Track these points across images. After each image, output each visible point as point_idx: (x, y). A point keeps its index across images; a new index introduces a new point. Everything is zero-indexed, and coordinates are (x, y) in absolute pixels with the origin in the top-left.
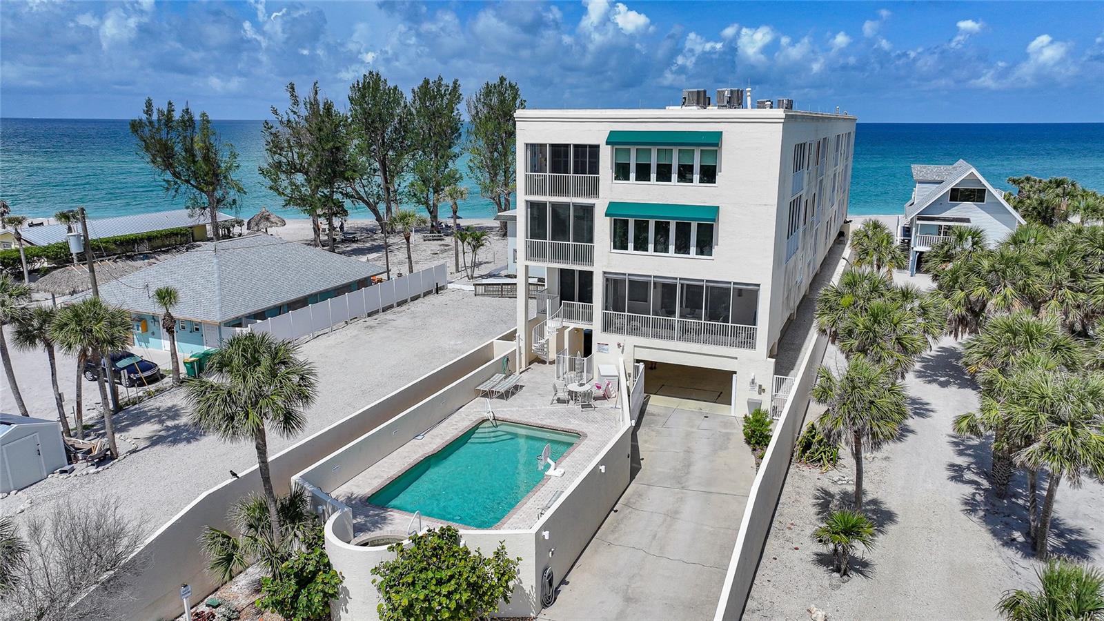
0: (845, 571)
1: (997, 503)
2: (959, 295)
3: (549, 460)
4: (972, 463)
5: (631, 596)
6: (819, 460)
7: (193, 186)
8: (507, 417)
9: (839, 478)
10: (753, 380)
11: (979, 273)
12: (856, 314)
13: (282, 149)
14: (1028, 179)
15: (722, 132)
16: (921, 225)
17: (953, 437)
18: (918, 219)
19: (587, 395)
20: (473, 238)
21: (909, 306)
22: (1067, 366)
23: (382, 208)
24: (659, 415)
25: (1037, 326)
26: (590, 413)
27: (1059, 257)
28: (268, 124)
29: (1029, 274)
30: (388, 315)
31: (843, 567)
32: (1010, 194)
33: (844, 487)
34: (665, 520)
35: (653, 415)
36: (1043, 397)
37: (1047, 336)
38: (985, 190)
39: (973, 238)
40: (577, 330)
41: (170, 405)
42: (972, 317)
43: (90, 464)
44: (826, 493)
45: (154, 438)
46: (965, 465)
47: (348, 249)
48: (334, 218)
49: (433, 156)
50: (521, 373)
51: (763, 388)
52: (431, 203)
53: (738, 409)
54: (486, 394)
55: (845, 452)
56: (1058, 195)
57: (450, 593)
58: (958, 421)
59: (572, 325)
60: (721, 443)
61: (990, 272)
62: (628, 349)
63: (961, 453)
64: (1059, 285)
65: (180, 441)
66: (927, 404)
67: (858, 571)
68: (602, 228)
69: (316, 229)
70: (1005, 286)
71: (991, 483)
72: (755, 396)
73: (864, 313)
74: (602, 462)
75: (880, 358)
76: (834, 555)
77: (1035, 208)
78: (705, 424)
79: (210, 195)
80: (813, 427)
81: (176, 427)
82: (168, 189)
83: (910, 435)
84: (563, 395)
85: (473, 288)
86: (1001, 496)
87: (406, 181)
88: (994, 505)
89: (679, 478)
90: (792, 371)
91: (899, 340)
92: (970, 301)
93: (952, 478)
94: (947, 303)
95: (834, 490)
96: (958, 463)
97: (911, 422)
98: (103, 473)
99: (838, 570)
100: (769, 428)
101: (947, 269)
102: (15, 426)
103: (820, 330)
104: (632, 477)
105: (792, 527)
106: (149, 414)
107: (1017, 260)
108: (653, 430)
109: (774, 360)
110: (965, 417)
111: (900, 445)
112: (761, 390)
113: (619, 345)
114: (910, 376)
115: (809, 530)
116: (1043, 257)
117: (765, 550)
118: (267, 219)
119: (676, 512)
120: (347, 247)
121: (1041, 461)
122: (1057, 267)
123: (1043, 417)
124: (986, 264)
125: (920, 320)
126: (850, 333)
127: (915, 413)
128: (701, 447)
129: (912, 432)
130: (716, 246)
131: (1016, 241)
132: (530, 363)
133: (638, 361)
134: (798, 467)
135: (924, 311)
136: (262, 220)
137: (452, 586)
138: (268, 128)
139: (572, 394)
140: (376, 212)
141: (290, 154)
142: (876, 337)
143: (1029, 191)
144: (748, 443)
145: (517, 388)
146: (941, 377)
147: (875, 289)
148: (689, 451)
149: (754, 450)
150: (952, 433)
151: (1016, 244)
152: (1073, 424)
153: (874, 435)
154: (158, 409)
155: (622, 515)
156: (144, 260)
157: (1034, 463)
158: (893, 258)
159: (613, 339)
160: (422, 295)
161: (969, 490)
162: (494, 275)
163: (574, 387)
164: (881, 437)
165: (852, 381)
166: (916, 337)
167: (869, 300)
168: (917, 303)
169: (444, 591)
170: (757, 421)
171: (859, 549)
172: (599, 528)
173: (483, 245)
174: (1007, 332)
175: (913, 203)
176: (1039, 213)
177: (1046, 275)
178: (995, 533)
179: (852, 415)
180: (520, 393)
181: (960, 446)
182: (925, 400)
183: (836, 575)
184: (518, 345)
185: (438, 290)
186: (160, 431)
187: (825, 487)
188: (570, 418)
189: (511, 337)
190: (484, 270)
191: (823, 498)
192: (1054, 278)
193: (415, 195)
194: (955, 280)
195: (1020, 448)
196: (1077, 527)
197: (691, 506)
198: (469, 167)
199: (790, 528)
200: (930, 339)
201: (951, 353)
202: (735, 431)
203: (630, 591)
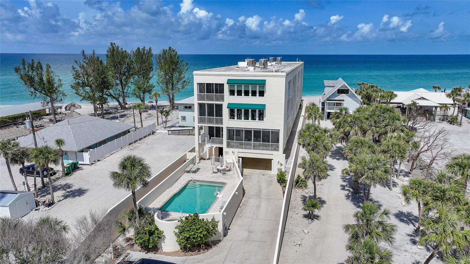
0: (312, 218)
1: (355, 196)
2: (342, 130)
3: (218, 192)
4: (348, 184)
5: (250, 231)
6: (301, 187)
7: (43, 94)
8: (198, 179)
9: (309, 191)
10: (279, 161)
11: (347, 123)
12: (310, 138)
13: (80, 77)
14: (363, 83)
15: (266, 80)
16: (328, 102)
17: (342, 176)
18: (327, 100)
19: (224, 170)
20: (166, 113)
21: (326, 135)
22: (373, 152)
23: (121, 100)
24: (248, 175)
25: (364, 140)
26: (225, 176)
27: (371, 116)
28: (73, 67)
29: (362, 123)
30: (137, 144)
31: (312, 217)
32: (357, 89)
33: (310, 194)
34: (256, 208)
35: (246, 175)
36: (366, 162)
37: (367, 143)
38: (349, 90)
39: (345, 111)
40: (216, 147)
41: (65, 183)
42: (346, 137)
43: (45, 206)
44: (304, 196)
45: (65, 196)
46: (345, 185)
47: (109, 117)
48: (104, 105)
49: (142, 78)
50: (198, 164)
51: (282, 164)
52: (142, 97)
53: (274, 172)
54: (188, 172)
55: (310, 183)
56: (372, 91)
57: (201, 232)
58: (343, 171)
59: (215, 146)
60: (270, 183)
61: (351, 122)
62: (236, 153)
63: (344, 181)
64: (371, 126)
65: (76, 196)
66: (333, 166)
67: (316, 218)
68: (226, 112)
69: (95, 109)
70: (355, 127)
71: (353, 190)
72: (280, 167)
73: (313, 138)
74: (236, 191)
75: (319, 152)
76: (309, 214)
77: (365, 95)
78: (263, 177)
79: (51, 97)
80: (299, 176)
81: (71, 191)
82: (32, 95)
83: (329, 176)
84: (215, 170)
85: (167, 132)
86: (356, 193)
87: (131, 88)
88: (354, 196)
89: (259, 195)
90: (289, 158)
91: (324, 146)
92: (345, 131)
93: (342, 189)
94: (338, 133)
95: (307, 195)
96: (343, 184)
97: (329, 172)
98: (51, 209)
99: (310, 218)
100: (285, 177)
101: (337, 121)
102: (19, 194)
103: (298, 143)
104: (243, 196)
105: (295, 207)
106: (58, 187)
107: (359, 118)
108: (247, 181)
109: (285, 154)
110: (345, 169)
111: (326, 180)
112: (281, 165)
113: (233, 152)
114: (328, 158)
115: (301, 208)
116: (366, 116)
117: (288, 215)
118: (74, 106)
119: (260, 206)
120: (108, 116)
121: (365, 180)
122: (371, 120)
123: (366, 168)
124: (349, 119)
125: (330, 139)
126: (309, 145)
127: (330, 170)
128: (264, 185)
129: (329, 175)
130: (265, 118)
131: (358, 111)
132: (200, 160)
133: (239, 157)
134: (295, 189)
135: (331, 136)
136: (72, 107)
137: (201, 230)
138: (74, 69)
139: (219, 170)
140: (118, 101)
141: (83, 79)
142: (317, 145)
143: (364, 88)
144: (279, 182)
145: (198, 169)
146: (337, 157)
147: (316, 129)
148: (260, 187)
149: (281, 185)
150: (341, 175)
151: (358, 112)
152: (374, 169)
153: (319, 176)
154: (61, 185)
155: (242, 208)
156: (22, 125)
157: (364, 182)
158: (320, 116)
159: (231, 150)
160: (147, 136)
161: (347, 192)
162: (174, 126)
163: (219, 167)
164: (321, 177)
165: (312, 160)
166: (329, 145)
167: (314, 133)
168: (329, 134)
169: (199, 232)
170: (282, 175)
171: (316, 212)
172: (236, 213)
173: (169, 115)
174: (356, 143)
175: (325, 94)
176: (367, 97)
177: (367, 123)
178: (355, 204)
179: (313, 171)
180: (200, 170)
181: (344, 179)
182: (333, 165)
183: (310, 220)
184: (196, 154)
185: (153, 133)
186: (66, 193)
187: (304, 195)
188: (219, 178)
189: (193, 150)
190: (169, 124)
191: (304, 198)
192: (369, 124)
193: (135, 94)
194: (340, 125)
195: (360, 177)
196: (377, 201)
197: (264, 204)
198: (157, 82)
199: (294, 208)
200: (333, 145)
201: (340, 149)
202: (274, 179)
203: (250, 230)
